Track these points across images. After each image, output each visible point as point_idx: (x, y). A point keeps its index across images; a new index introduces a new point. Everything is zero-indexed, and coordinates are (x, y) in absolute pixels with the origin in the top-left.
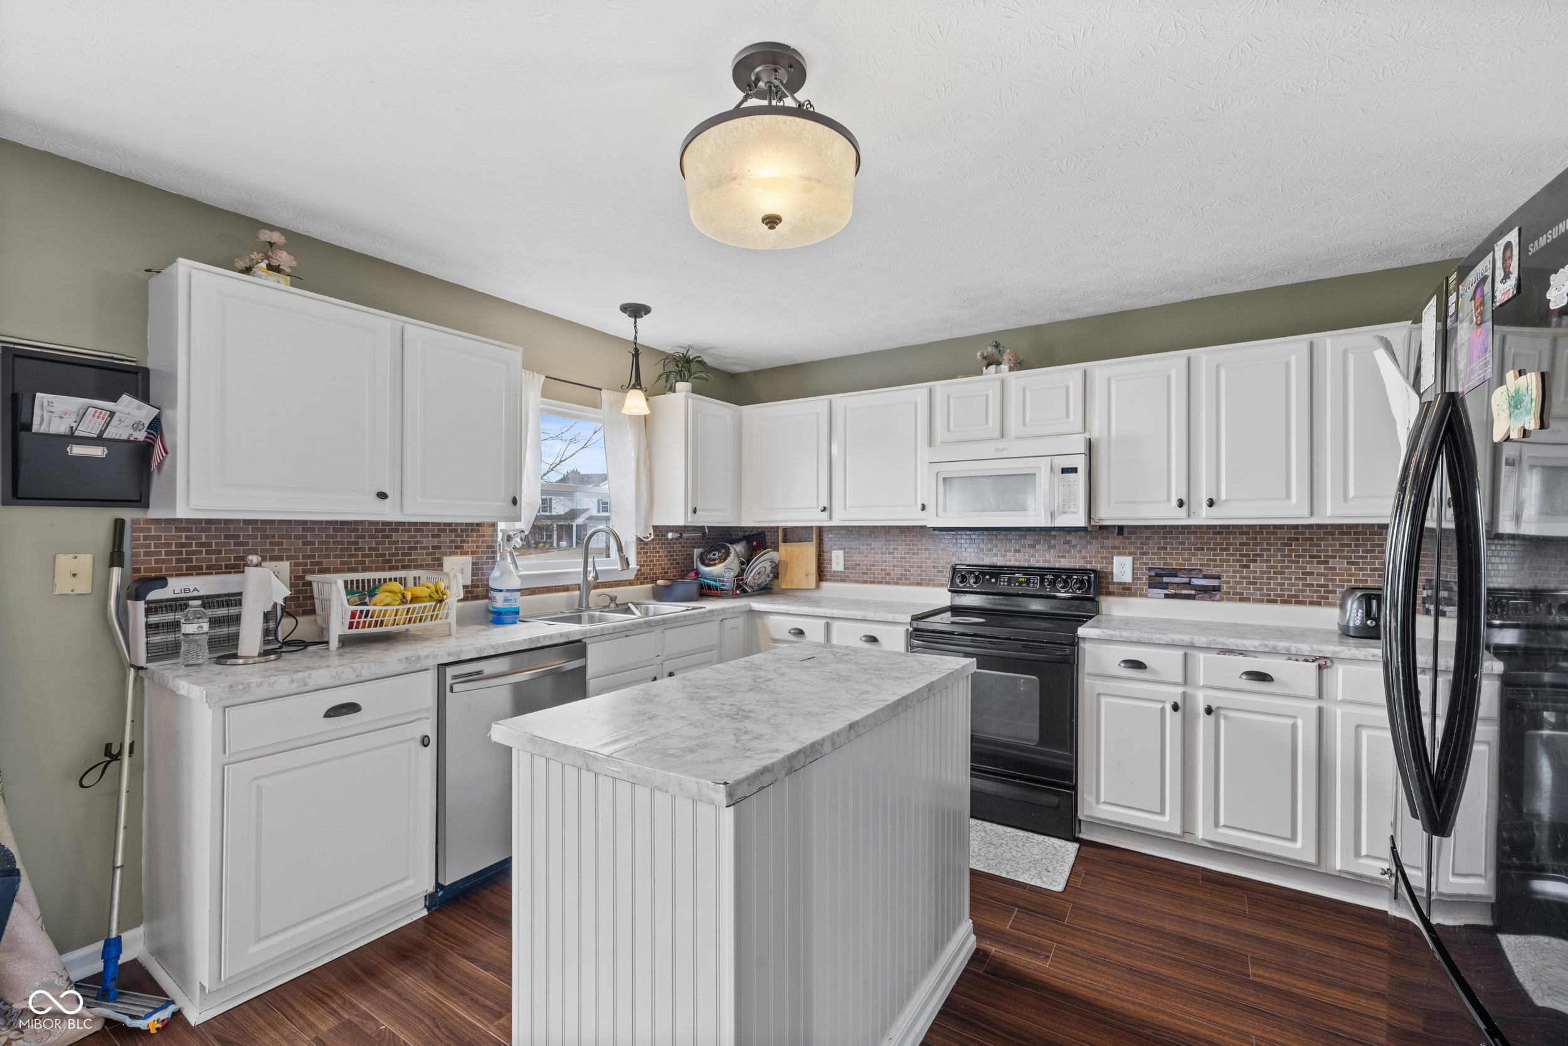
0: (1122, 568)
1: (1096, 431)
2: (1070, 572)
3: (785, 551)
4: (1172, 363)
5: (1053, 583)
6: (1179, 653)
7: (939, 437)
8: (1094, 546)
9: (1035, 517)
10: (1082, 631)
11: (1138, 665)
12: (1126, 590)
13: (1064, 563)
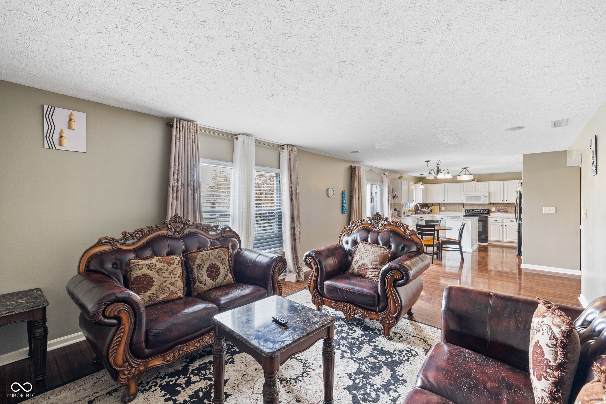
0: (493, 209)
1: (490, 191)
2: (486, 210)
3: (432, 207)
4: (501, 182)
5: (483, 211)
6: (502, 219)
7: (464, 190)
8: (489, 206)
9: (481, 202)
10: (488, 217)
11: (496, 220)
12: (494, 212)
13: (484, 209)
